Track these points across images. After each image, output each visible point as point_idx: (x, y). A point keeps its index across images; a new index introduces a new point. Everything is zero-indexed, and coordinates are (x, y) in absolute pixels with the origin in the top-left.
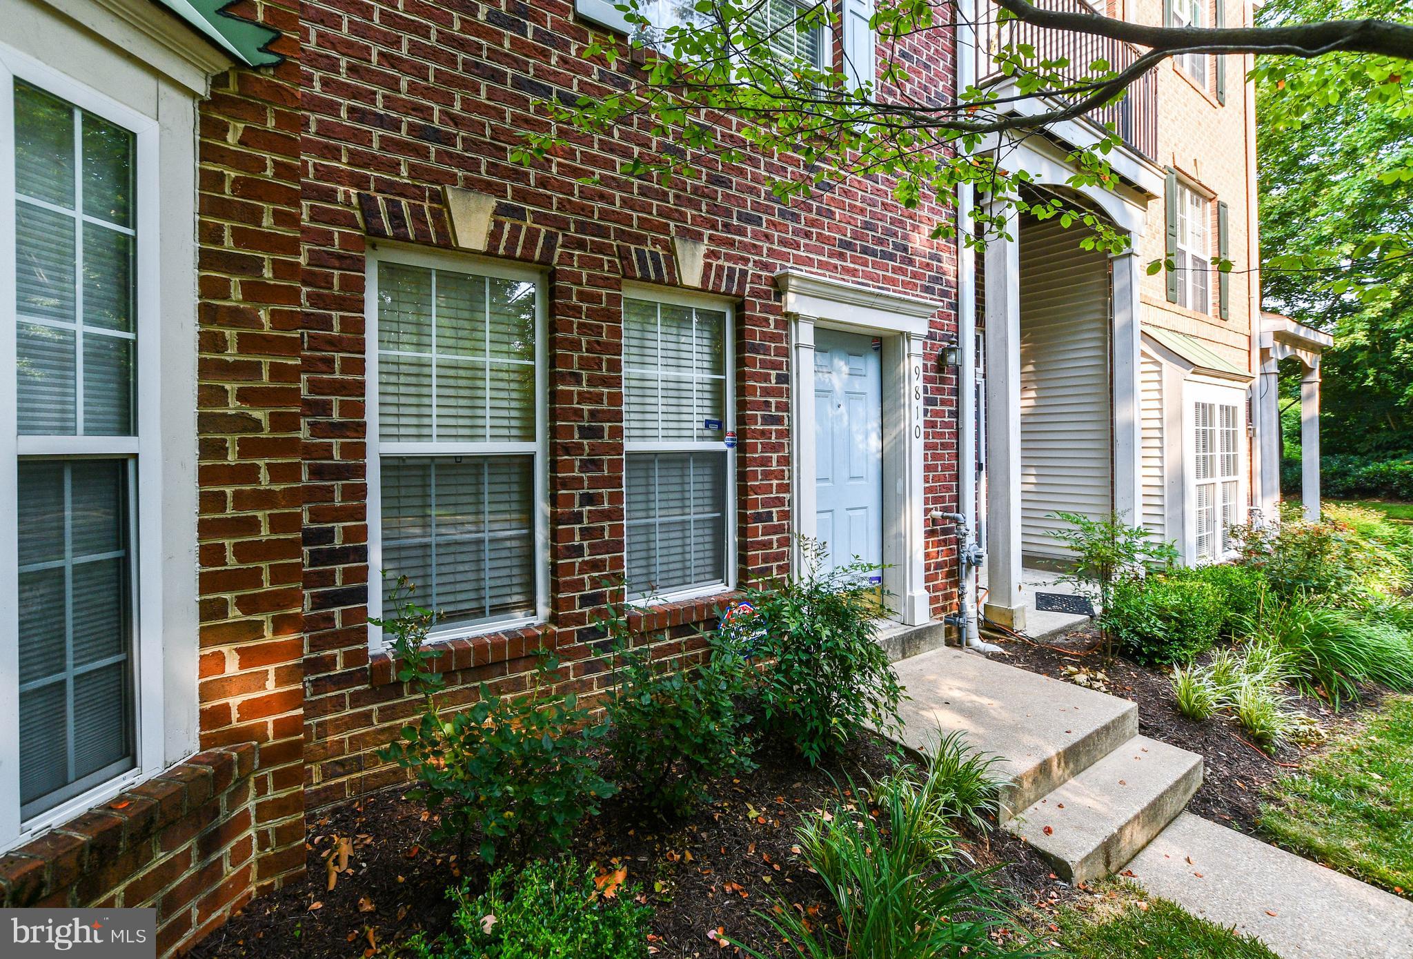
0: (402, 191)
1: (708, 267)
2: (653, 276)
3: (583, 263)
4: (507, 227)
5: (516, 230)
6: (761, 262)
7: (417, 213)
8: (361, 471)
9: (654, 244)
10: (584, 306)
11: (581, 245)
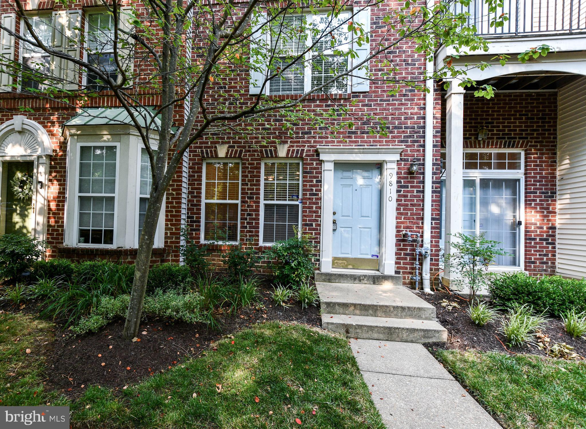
0: (209, 147)
1: (289, 150)
2: (270, 156)
3: (250, 156)
4: (230, 150)
5: (232, 151)
6: (311, 146)
7: (211, 151)
8: (200, 205)
9: (271, 147)
10: (250, 166)
11: (249, 151)
